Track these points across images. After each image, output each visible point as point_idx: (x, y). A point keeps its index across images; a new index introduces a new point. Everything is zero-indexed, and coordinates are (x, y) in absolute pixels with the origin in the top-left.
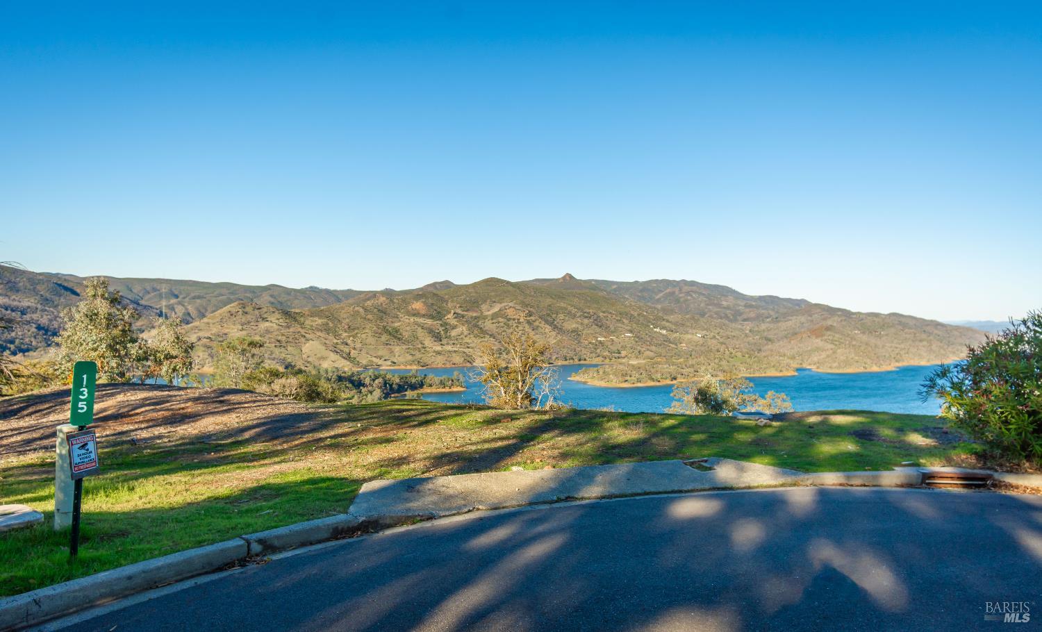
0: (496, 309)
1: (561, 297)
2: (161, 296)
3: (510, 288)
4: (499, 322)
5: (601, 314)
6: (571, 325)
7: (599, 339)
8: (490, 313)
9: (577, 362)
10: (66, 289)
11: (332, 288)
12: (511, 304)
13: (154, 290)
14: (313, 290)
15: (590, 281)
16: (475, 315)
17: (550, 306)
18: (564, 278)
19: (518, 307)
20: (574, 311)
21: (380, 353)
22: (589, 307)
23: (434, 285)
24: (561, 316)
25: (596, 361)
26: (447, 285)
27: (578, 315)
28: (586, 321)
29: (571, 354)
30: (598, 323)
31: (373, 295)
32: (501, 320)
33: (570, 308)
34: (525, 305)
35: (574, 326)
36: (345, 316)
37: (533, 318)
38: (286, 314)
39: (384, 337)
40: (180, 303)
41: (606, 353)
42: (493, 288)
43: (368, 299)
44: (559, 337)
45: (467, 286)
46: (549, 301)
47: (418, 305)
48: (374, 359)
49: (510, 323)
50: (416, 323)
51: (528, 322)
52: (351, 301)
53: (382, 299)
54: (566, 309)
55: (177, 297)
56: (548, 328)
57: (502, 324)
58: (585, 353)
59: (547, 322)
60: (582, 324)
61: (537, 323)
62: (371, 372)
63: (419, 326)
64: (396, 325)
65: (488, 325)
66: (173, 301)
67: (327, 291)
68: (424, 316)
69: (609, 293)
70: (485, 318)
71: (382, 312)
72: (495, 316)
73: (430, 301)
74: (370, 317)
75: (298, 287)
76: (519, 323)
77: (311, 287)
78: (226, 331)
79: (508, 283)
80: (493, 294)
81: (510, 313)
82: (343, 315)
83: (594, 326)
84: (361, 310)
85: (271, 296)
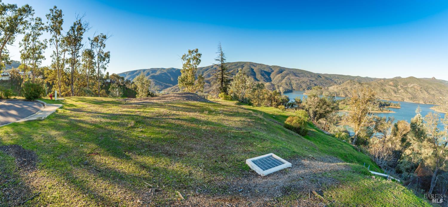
0: (412, 85)
1: (431, 84)
2: (336, 78)
3: (417, 80)
4: (412, 90)
5: (442, 90)
6: (432, 92)
7: (440, 98)
8: (410, 87)
9: (433, 104)
10: (320, 76)
11: (371, 77)
12: (416, 85)
13: (335, 77)
14: (367, 78)
15: (440, 80)
16: (406, 87)
17: (427, 86)
18: (432, 78)
19: (418, 85)
20: (434, 88)
21: (381, 95)
22: (438, 88)
23: (396, 78)
24: (430, 90)
25: (439, 104)
26: (400, 78)
27: (435, 90)
28: (437, 92)
29: (432, 101)
30: (440, 93)
31: (381, 79)
32: (413, 89)
33: (433, 87)
34: (420, 85)
35: (433, 93)
36: (373, 85)
37: (422, 89)
38: (360, 83)
39: (382, 91)
40: (339, 80)
41: (442, 102)
42: (412, 79)
43: (379, 81)
44: (429, 96)
45: (405, 78)
46: (427, 85)
47: (391, 83)
48: (379, 97)
49: (416, 90)
50: (390, 88)
51: (420, 90)
52: (375, 81)
53: (382, 81)
54: (432, 87)
55: (339, 78)
56: (426, 93)
57: (413, 90)
58: (436, 101)
59: (426, 91)
60: (436, 92)
61: (423, 91)
62: (377, 100)
63: (391, 88)
64: (385, 88)
65: (409, 90)
66: (338, 79)
67: (370, 78)
68: (392, 86)
69: (445, 84)
70: (408, 88)
71: (382, 84)
72: (411, 87)
73: (394, 82)
74: (379, 85)
75: (364, 77)
76: (418, 90)
77: (367, 77)
78: (347, 87)
79: (416, 78)
80: (411, 81)
81: (416, 87)
82: (373, 84)
83: (439, 94)
84: (377, 83)
85: (358, 79)
